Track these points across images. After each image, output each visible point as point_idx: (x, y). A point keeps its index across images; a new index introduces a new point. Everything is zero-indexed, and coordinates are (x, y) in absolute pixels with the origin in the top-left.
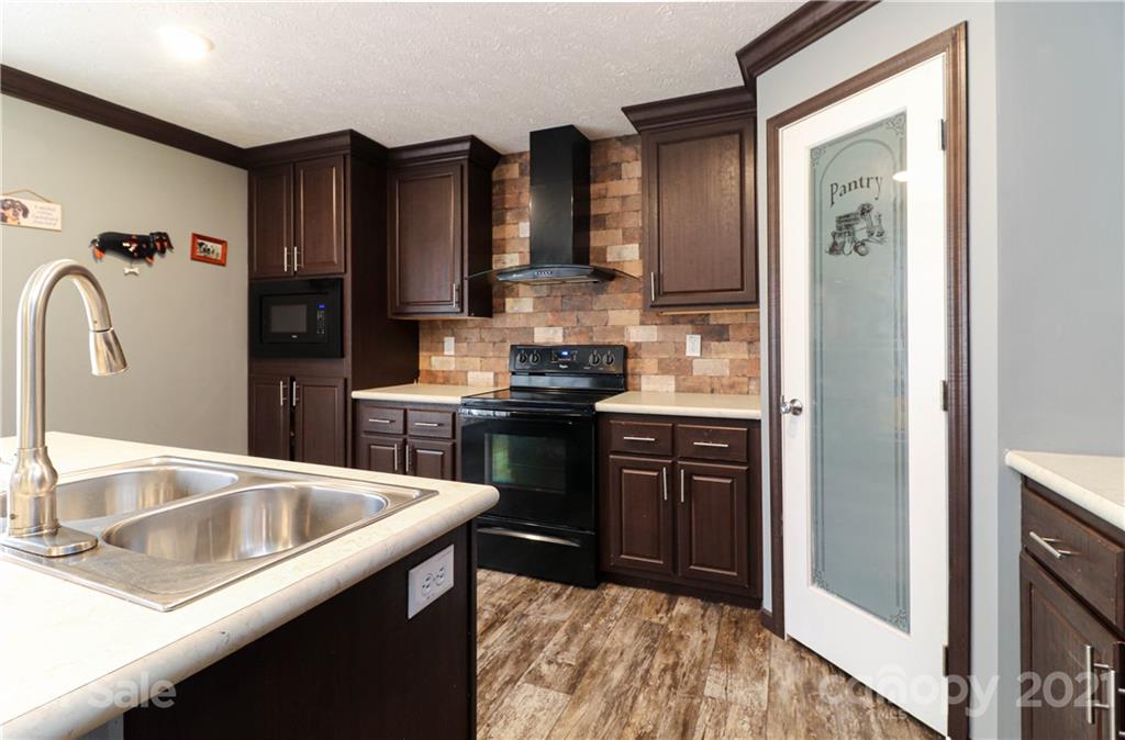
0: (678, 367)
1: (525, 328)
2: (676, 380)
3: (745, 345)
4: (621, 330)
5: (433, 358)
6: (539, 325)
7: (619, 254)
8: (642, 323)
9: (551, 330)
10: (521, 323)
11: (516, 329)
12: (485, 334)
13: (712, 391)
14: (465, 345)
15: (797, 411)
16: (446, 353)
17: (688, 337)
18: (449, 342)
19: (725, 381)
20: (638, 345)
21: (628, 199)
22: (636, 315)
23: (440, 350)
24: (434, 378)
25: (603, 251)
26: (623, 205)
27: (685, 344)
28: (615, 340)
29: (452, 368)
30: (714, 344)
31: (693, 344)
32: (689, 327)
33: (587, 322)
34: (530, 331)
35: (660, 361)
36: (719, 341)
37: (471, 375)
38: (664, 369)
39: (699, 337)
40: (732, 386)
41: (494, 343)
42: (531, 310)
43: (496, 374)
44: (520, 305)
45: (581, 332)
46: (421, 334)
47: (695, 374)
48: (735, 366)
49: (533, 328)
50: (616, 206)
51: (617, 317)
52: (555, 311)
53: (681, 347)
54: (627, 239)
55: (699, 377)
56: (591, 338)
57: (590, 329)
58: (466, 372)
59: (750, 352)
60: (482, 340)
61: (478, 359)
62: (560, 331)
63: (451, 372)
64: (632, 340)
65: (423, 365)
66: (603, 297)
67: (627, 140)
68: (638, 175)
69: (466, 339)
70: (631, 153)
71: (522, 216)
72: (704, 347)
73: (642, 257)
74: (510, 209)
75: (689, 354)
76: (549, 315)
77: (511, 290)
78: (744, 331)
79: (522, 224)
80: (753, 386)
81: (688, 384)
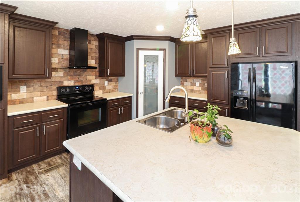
0: (103, 88)
1: (60, 81)
2: (103, 91)
3: (115, 82)
4: (90, 81)
5: (13, 95)
6: (65, 80)
7: (90, 62)
8: (95, 79)
9: (70, 81)
10: (59, 79)
11: (57, 82)
13: (109, 92)
14: (32, 88)
16: (21, 92)
17: (105, 81)
18: (23, 88)
19: (112, 90)
20: (94, 84)
21: (92, 50)
22: (94, 77)
23: (17, 91)
26: (91, 50)
27: (104, 83)
28: (89, 83)
29: (25, 97)
30: (110, 83)
31: (106, 83)
32: (105, 79)
33: (81, 79)
34: (63, 82)
35: (99, 87)
36: (111, 82)
37: (35, 99)
38: (100, 89)
39: (107, 81)
40: (113, 91)
41: (47, 87)
42: (63, 76)
43: (48, 97)
44: (58, 75)
45: (79, 82)
47: (106, 89)
48: (114, 87)
49: (63, 81)
51: (89, 77)
52: (71, 76)
53: (104, 84)
54: (92, 59)
55: (107, 90)
56: (82, 83)
57: (82, 81)
58: (33, 98)
59: (116, 84)
60: (41, 86)
61: (39, 93)
62: (73, 82)
63: (24, 99)
64: (93, 83)
66: (86, 72)
67: (92, 35)
68: (95, 44)
69: (33, 86)
70: (93, 38)
71: (59, 47)
72: (108, 84)
73: (95, 63)
74: (54, 44)
75: (105, 85)
76: (69, 77)
77: (55, 70)
78: (115, 80)
79: (59, 50)
80: (116, 90)
81: (105, 91)
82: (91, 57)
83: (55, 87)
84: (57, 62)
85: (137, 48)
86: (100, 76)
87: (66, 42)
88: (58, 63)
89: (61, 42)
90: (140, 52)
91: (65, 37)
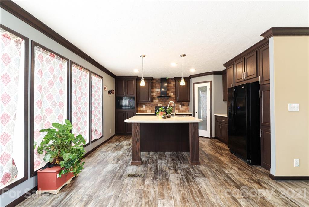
5: (141, 109)
7: (170, 94)
10: (156, 103)
11: (155, 104)
12: (150, 105)
13: (183, 112)
15: (197, 113)
18: (144, 106)
21: (172, 87)
23: (142, 107)
24: (141, 112)
25: (168, 94)
29: (144, 110)
30: (183, 106)
31: (180, 106)
32: (180, 104)
33: (166, 103)
34: (158, 105)
37: (148, 111)
38: (177, 109)
40: (185, 111)
41: (152, 106)
42: (158, 101)
43: (152, 111)
44: (156, 101)
45: (165, 105)
46: (138, 105)
48: (185, 109)
50: (170, 88)
52: (161, 101)
53: (179, 107)
54: (172, 92)
57: (166, 104)
58: (147, 111)
59: (187, 107)
60: (149, 106)
61: (149, 109)
62: (162, 104)
65: (139, 110)
66: (168, 100)
67: (171, 79)
68: (173, 84)
69: (147, 106)
70: (172, 81)
71: (156, 88)
72: (182, 107)
73: (174, 95)
74: (154, 87)
75: (180, 107)
76: (160, 102)
77: (154, 98)
78: (186, 105)
79: (156, 89)
80: (187, 111)
81: (180, 111)
82: (171, 91)
83: (154, 107)
84: (155, 95)
85: (193, 83)
86: (176, 102)
87: (159, 85)
88: (156, 96)
89: (157, 85)
90: (195, 85)
91: (158, 83)
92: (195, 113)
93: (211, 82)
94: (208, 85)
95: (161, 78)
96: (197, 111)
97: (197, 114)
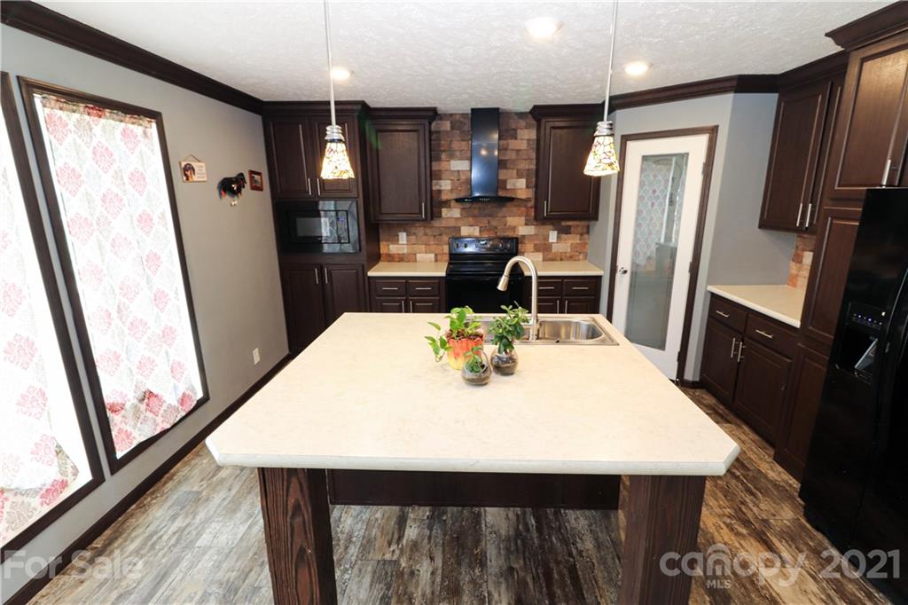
0: (544, 248)
1: (455, 227)
2: (543, 254)
3: (578, 236)
4: (514, 228)
5: (391, 246)
6: (465, 225)
7: (514, 185)
8: (526, 224)
9: (472, 228)
10: (452, 224)
11: (448, 228)
12: (428, 231)
13: (561, 260)
14: (414, 237)
15: (625, 272)
16: (400, 242)
17: (551, 232)
18: (403, 236)
19: (568, 255)
20: (523, 236)
21: (520, 153)
22: (523, 219)
23: (396, 241)
24: (391, 258)
25: (505, 182)
26: (517, 155)
27: (548, 235)
28: (510, 234)
29: (405, 251)
30: (563, 236)
31: (553, 236)
32: (551, 227)
33: (494, 223)
34: (459, 229)
35: (535, 245)
36: (567, 234)
37: (418, 256)
38: (537, 249)
39: (556, 232)
40: (571, 257)
41: (435, 236)
42: (459, 216)
43: (436, 255)
44: (452, 213)
45: (489, 230)
46: (381, 231)
47: (553, 251)
48: (573, 247)
49: (460, 228)
50: (513, 156)
51: (511, 221)
52: (474, 216)
53: (546, 238)
54: (519, 176)
55: (555, 253)
56: (496, 233)
57: (496, 228)
58: (415, 254)
59: (580, 239)
60: (426, 234)
61: (423, 246)
62: (477, 229)
63: (404, 254)
64: (520, 234)
65: (383, 250)
67: (521, 115)
68: (527, 137)
69: (415, 234)
70: (522, 123)
71: (452, 156)
72: (558, 238)
73: (527, 187)
74: (444, 151)
75: (550, 241)
76: (471, 219)
77: (446, 204)
78: (579, 229)
79: (452, 162)
80: (581, 256)
81: (550, 256)
82: (518, 171)
83: (445, 238)
84: (449, 188)
85: (623, 136)
86: (536, 218)
87: (464, 143)
88: (451, 191)
89: (456, 145)
90: (631, 145)
91: (463, 132)
92: (618, 275)
93: (713, 131)
94: (696, 147)
95: (472, 110)
96: (628, 267)
97: (627, 277)
